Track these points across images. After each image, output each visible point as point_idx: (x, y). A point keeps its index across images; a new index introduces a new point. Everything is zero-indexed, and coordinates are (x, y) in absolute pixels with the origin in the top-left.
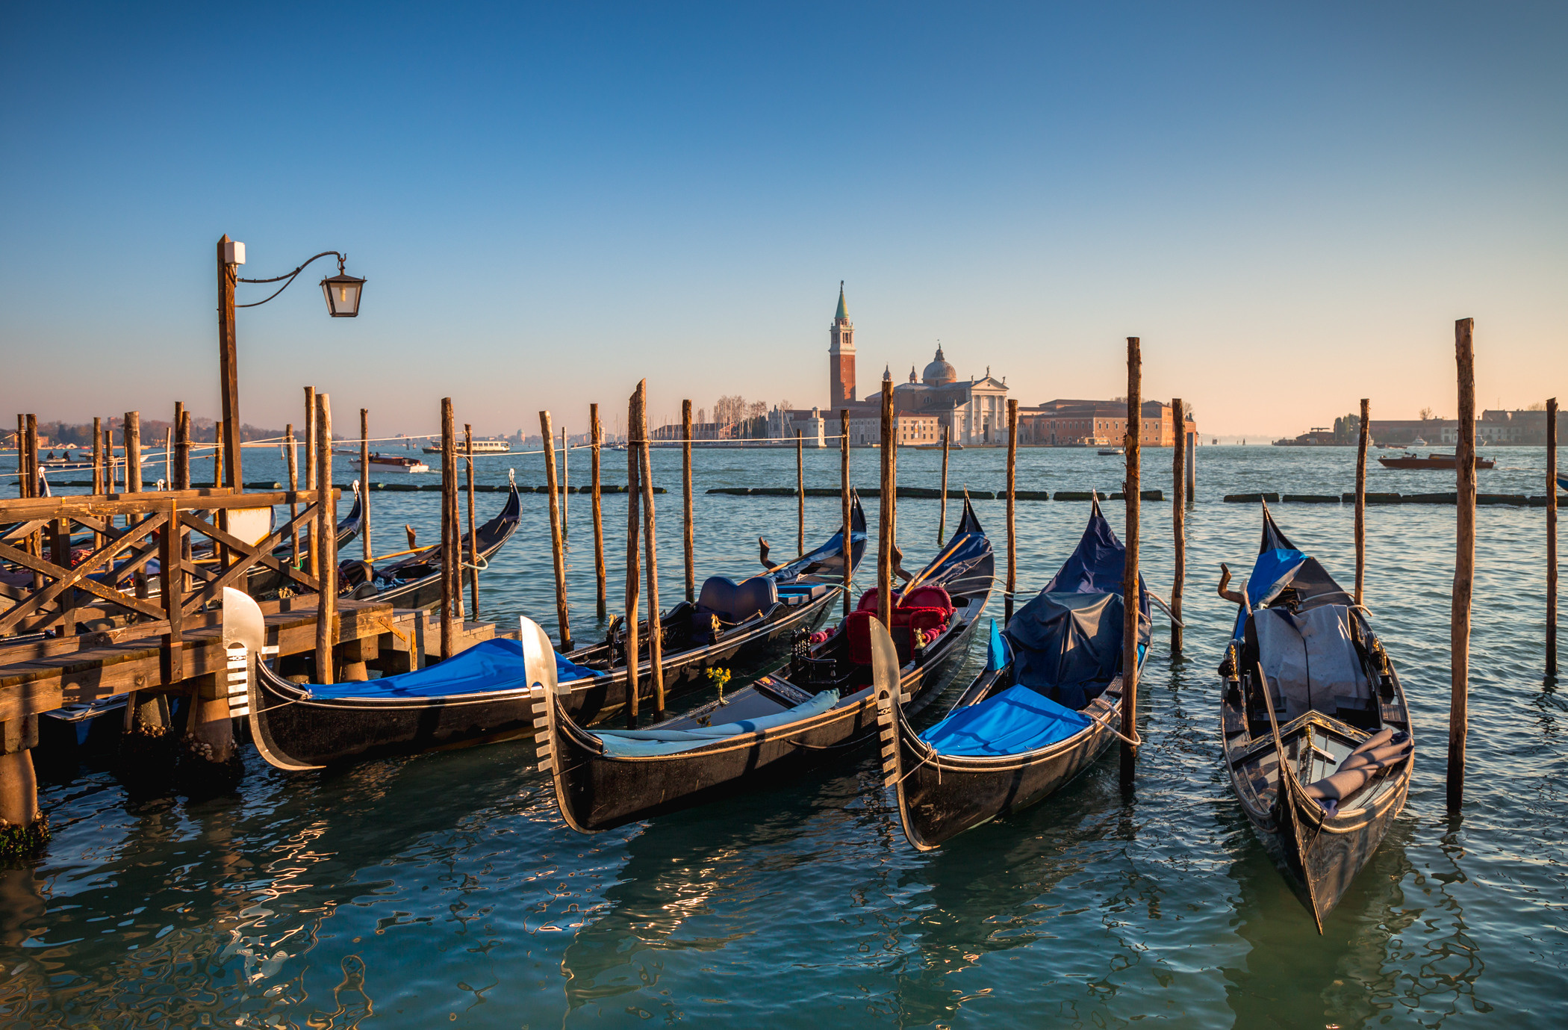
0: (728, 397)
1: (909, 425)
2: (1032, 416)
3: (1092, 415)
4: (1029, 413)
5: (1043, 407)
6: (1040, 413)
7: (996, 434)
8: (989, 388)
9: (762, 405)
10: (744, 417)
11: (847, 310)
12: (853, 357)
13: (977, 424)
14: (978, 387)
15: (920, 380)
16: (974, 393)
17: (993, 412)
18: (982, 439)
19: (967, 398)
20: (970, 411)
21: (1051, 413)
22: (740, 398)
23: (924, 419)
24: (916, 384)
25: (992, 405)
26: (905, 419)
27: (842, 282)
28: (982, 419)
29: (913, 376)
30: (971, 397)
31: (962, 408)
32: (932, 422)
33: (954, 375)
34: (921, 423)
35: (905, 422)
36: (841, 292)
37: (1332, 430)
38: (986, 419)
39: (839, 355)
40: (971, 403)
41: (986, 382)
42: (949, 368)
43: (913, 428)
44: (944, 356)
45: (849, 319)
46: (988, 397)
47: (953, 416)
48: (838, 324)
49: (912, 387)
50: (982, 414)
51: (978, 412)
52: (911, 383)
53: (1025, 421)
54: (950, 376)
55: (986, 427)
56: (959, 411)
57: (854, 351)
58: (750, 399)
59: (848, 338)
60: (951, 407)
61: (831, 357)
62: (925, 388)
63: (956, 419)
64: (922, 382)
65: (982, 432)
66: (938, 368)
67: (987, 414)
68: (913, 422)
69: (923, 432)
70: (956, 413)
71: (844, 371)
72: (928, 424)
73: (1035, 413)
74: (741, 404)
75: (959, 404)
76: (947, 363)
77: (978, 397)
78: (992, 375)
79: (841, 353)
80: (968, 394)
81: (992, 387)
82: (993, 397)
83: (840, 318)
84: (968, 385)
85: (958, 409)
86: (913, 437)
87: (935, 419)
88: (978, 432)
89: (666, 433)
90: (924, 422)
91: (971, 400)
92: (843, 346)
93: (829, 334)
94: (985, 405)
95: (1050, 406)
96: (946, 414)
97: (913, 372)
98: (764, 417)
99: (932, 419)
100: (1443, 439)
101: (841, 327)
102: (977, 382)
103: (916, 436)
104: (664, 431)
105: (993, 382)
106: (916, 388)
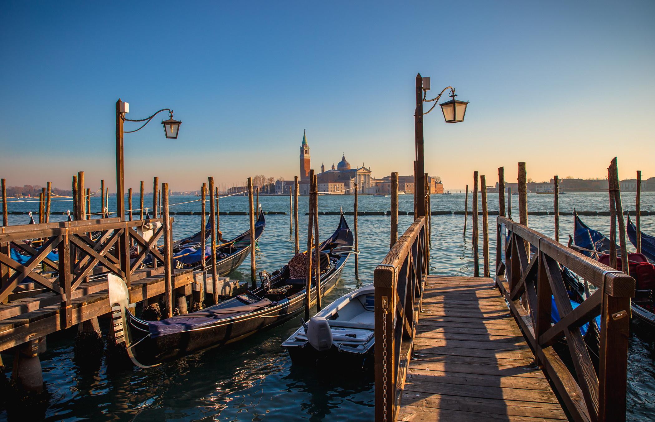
0: (258, 175)
1: (333, 186)
2: (380, 183)
3: (404, 182)
4: (379, 181)
5: (384, 179)
6: (383, 181)
7: (367, 189)
8: (364, 171)
9: (272, 179)
10: (265, 184)
11: (307, 141)
12: (309, 160)
13: (359, 186)
14: (359, 171)
15: (336, 168)
16: (358, 173)
17: (366, 181)
18: (362, 192)
19: (356, 175)
20: (357, 181)
21: (387, 181)
22: (263, 176)
23: (339, 184)
24: (334, 170)
25: (365, 178)
26: (331, 184)
27: (305, 130)
28: (361, 183)
29: (333, 167)
30: (357, 174)
31: (353, 179)
32: (342, 185)
33: (350, 166)
34: (337, 185)
35: (331, 185)
36: (304, 134)
37: (494, 187)
38: (363, 184)
39: (304, 159)
40: (357, 178)
41: (362, 169)
42: (348, 164)
43: (334, 188)
44: (346, 159)
45: (308, 144)
46: (363, 175)
47: (350, 182)
48: (303, 146)
49: (333, 171)
50: (361, 182)
51: (360, 181)
52: (332, 170)
53: (378, 184)
54: (348, 167)
55: (363, 187)
56: (352, 181)
57: (310, 157)
58: (267, 177)
59: (307, 152)
60: (349, 179)
61: (301, 159)
62: (339, 171)
63: (351, 184)
64: (337, 169)
65: (361, 189)
66: (343, 164)
67: (363, 182)
68: (334, 185)
69: (338, 189)
70: (351, 182)
71: (306, 165)
72: (340, 186)
73: (381, 181)
74: (264, 179)
75: (352, 178)
76: (347, 162)
77: (360, 175)
78: (365, 166)
79: (305, 158)
80: (355, 174)
81: (365, 171)
82: (365, 175)
83: (304, 144)
84: (355, 170)
85: (352, 180)
86: (334, 191)
87: (343, 184)
88: (360, 189)
89: (234, 190)
90: (339, 185)
91: (357, 176)
92: (305, 155)
93: (300, 151)
94: (362, 178)
95: (387, 178)
96: (347, 182)
97: (333, 165)
98: (273, 184)
99: (342, 184)
100: (536, 190)
101: (305, 147)
102: (359, 169)
103: (336, 190)
104: (233, 189)
105: (365, 169)
106: (335, 172)
